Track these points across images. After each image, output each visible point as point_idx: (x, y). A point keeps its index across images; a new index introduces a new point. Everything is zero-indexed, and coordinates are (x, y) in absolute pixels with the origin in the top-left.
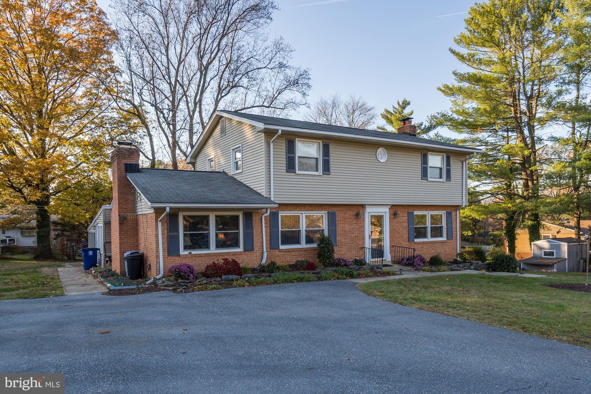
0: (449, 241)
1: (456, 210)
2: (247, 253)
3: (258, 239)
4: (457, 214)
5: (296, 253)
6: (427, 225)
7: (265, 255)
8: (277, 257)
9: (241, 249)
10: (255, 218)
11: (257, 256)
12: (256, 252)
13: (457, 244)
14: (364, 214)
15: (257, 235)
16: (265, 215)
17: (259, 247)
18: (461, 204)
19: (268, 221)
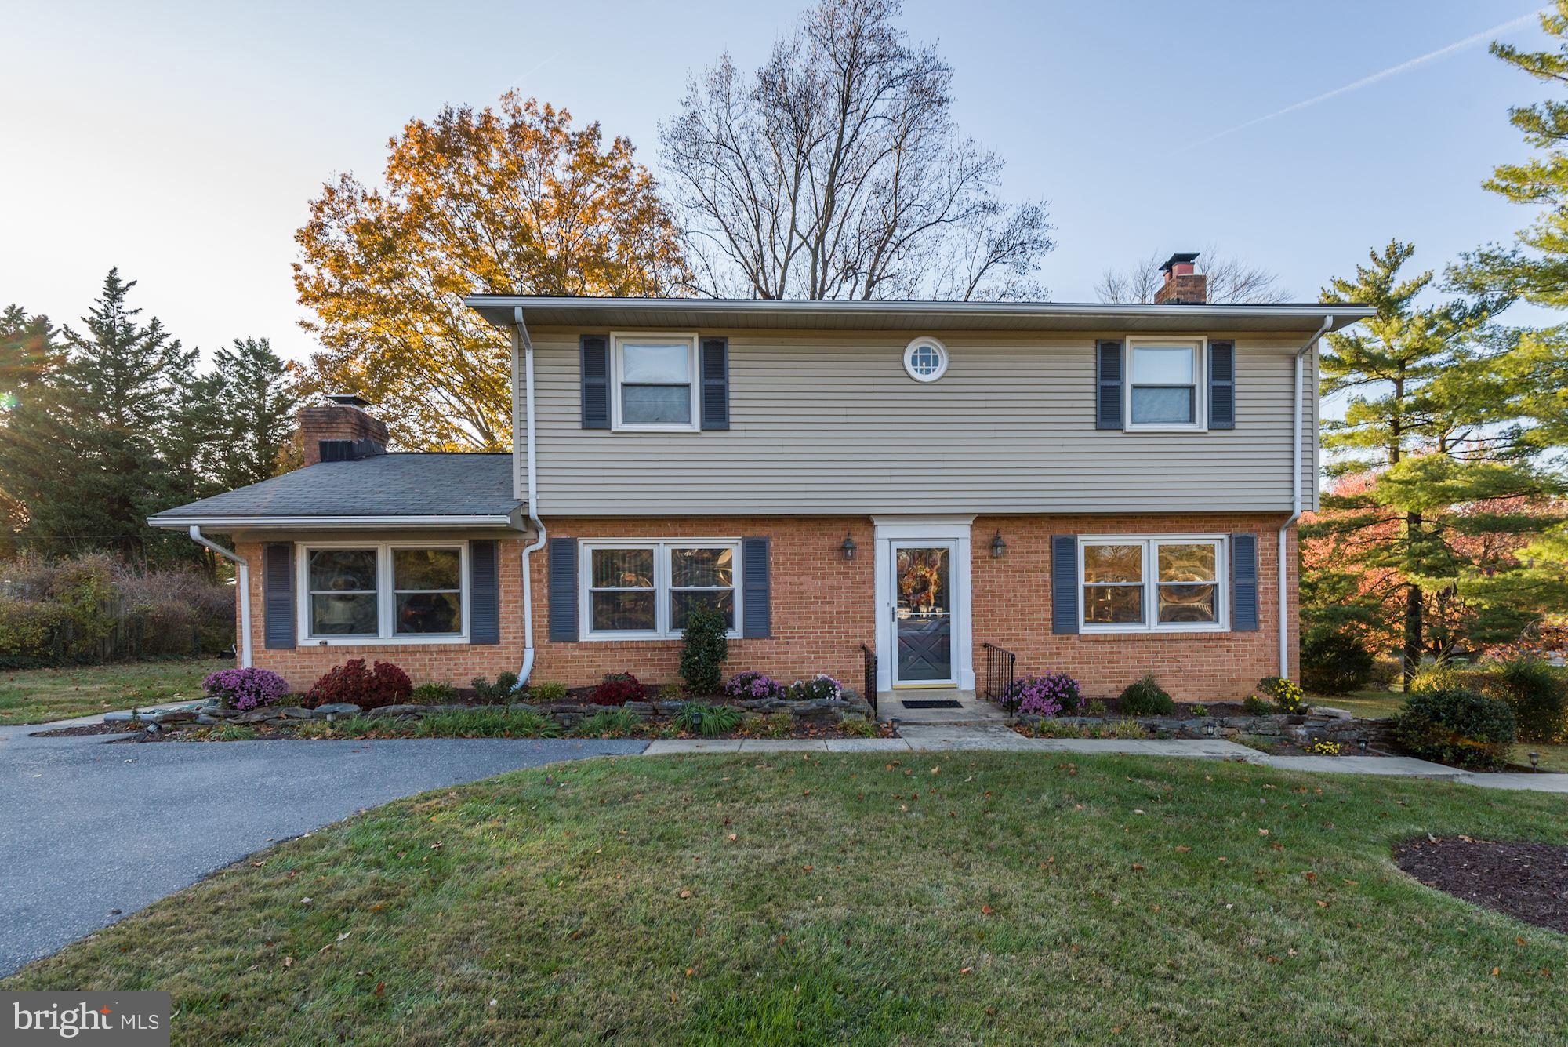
0: (1239, 635)
1: (1278, 531)
2: (479, 648)
3: (513, 613)
4: (1278, 544)
5: (633, 655)
6: (1144, 580)
7: (529, 655)
8: (571, 662)
9: (464, 638)
10: (504, 557)
11: (508, 658)
12: (507, 648)
13: (1279, 646)
14: (872, 544)
15: (509, 602)
16: (532, 548)
17: (515, 633)
18: (1287, 508)
19: (543, 566)
